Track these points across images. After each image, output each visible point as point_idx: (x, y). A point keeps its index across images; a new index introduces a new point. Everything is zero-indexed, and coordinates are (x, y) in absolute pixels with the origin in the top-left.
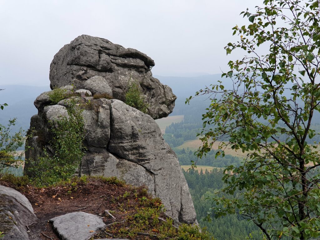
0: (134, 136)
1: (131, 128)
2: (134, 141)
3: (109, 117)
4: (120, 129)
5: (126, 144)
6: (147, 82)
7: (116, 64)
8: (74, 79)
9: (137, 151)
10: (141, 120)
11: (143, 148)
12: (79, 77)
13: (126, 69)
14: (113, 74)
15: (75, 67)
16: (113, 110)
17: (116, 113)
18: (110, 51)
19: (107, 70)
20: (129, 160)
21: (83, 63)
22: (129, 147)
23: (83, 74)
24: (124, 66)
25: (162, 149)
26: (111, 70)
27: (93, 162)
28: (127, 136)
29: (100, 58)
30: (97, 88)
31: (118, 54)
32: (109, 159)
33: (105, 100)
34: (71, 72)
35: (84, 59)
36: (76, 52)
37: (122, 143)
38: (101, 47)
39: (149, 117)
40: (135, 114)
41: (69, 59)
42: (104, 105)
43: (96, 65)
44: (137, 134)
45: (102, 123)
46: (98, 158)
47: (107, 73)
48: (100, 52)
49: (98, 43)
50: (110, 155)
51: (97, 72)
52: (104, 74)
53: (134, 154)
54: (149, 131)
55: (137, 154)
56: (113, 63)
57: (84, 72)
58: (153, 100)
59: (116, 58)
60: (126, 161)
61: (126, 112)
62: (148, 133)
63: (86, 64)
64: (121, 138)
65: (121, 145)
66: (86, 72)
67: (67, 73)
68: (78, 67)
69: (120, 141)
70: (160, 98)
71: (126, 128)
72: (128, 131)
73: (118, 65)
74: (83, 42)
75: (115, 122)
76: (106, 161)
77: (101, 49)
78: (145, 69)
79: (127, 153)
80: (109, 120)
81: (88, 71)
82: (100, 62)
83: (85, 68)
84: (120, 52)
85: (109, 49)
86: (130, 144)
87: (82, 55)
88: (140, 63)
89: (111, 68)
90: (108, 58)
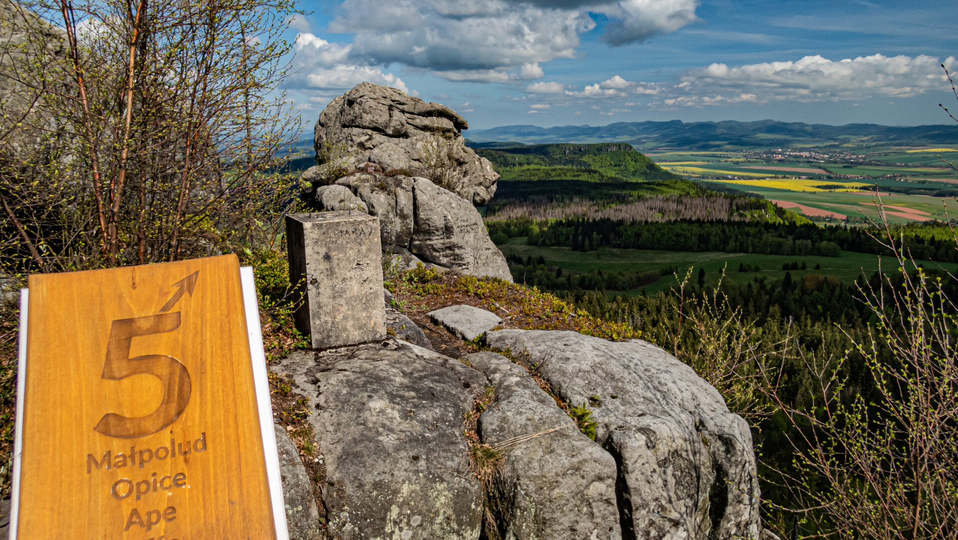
0: (448, 230)
1: (443, 219)
2: (448, 238)
3: (411, 202)
4: (428, 219)
5: (437, 241)
6: (457, 154)
7: (413, 125)
8: (354, 149)
9: (452, 252)
10: (456, 207)
11: (461, 247)
12: (361, 145)
13: (428, 134)
14: (408, 140)
15: (355, 131)
16: (417, 192)
17: (421, 197)
18: (405, 107)
19: (400, 134)
20: (439, 264)
21: (367, 124)
22: (439, 246)
23: (367, 141)
24: (425, 128)
25: (487, 249)
26: (406, 135)
28: (437, 230)
29: (390, 116)
30: (389, 161)
31: (416, 112)
33: (404, 179)
34: (349, 138)
35: (368, 119)
36: (357, 109)
37: (430, 240)
38: (393, 101)
40: (447, 198)
41: (345, 118)
42: (403, 186)
43: (386, 127)
44: (452, 227)
45: (401, 210)
46: (396, 261)
47: (401, 139)
48: (391, 108)
49: (387, 94)
50: (413, 256)
51: (386, 138)
52: (396, 140)
53: (447, 256)
55: (452, 255)
56: (409, 124)
57: (368, 137)
58: (466, 180)
59: (413, 117)
60: (435, 265)
61: (436, 195)
63: (371, 126)
64: (429, 233)
65: (428, 242)
66: (371, 139)
68: (360, 130)
69: (427, 238)
71: (436, 218)
72: (440, 223)
73: (416, 127)
74: (365, 93)
75: (421, 209)
77: (392, 103)
78: (455, 134)
79: (438, 254)
80: (412, 207)
81: (374, 136)
82: (393, 124)
83: (370, 132)
84: (421, 108)
85: (404, 104)
86: (441, 241)
87: (365, 112)
88: (446, 123)
89: (406, 132)
90: (404, 118)
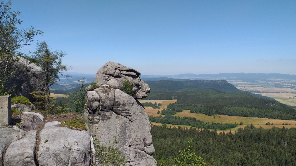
0: (124, 105)
1: (123, 101)
2: (124, 107)
3: (113, 96)
4: (118, 101)
5: (120, 108)
6: (137, 82)
7: (123, 74)
8: (104, 80)
9: (125, 111)
10: (127, 98)
11: (128, 110)
12: (106, 79)
15: (105, 75)
16: (115, 93)
17: (116, 95)
19: (118, 76)
20: (121, 115)
21: (108, 73)
23: (108, 78)
24: (126, 75)
25: (137, 111)
26: (120, 77)
27: (105, 115)
28: (121, 105)
29: (115, 71)
30: (112, 84)
32: (112, 114)
33: (112, 89)
34: (103, 77)
35: (108, 72)
38: (117, 67)
39: (131, 97)
40: (125, 95)
41: (102, 72)
42: (111, 91)
43: (113, 74)
44: (126, 104)
45: (110, 99)
46: (108, 114)
47: (119, 78)
48: (115, 69)
49: (115, 65)
50: (113, 112)
51: (113, 77)
52: (117, 78)
54: (131, 103)
55: (125, 112)
56: (121, 74)
57: (108, 77)
59: (123, 71)
60: (120, 116)
61: (121, 94)
62: (131, 104)
63: (109, 74)
65: (118, 108)
67: (101, 77)
68: (106, 75)
69: (118, 107)
70: (143, 89)
71: (120, 101)
73: (124, 75)
74: (108, 65)
75: (116, 98)
76: (111, 115)
77: (116, 68)
78: (137, 77)
79: (121, 112)
80: (113, 98)
81: (110, 77)
82: (115, 73)
83: (109, 76)
84: (125, 69)
85: (120, 68)
86: (122, 108)
87: (107, 70)
88: (134, 74)
89: (120, 76)
90: (119, 72)
